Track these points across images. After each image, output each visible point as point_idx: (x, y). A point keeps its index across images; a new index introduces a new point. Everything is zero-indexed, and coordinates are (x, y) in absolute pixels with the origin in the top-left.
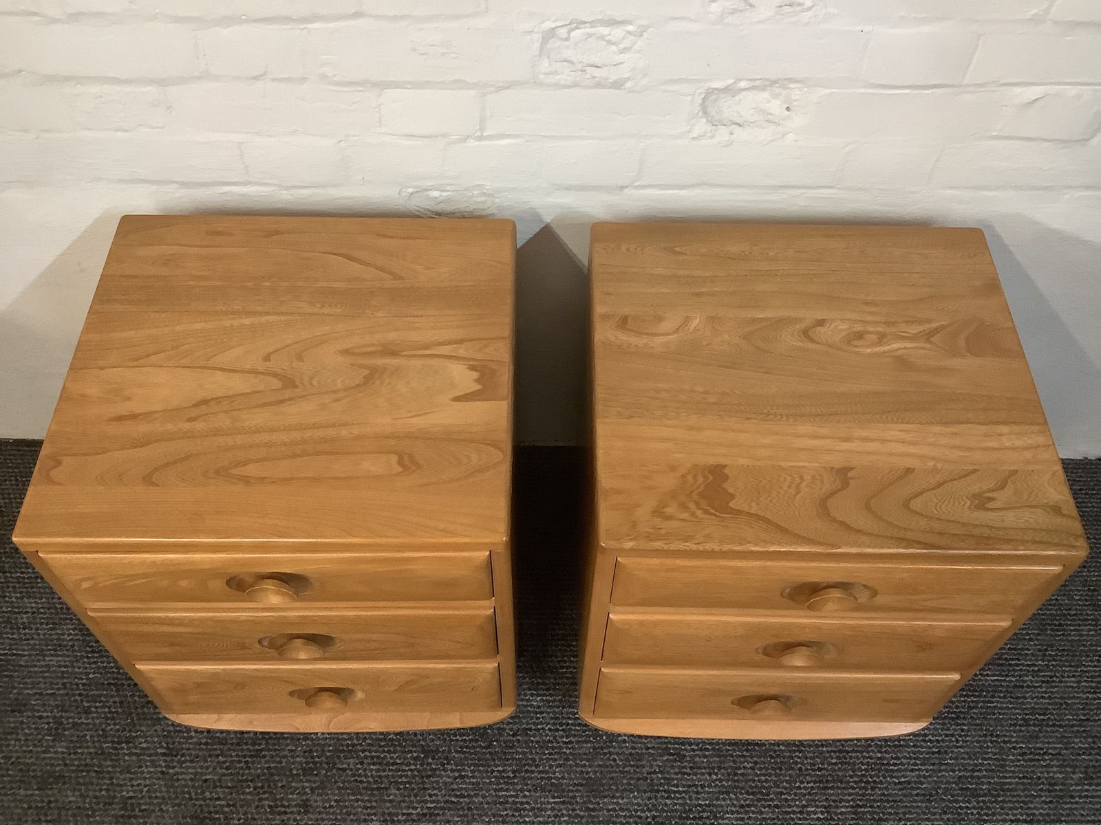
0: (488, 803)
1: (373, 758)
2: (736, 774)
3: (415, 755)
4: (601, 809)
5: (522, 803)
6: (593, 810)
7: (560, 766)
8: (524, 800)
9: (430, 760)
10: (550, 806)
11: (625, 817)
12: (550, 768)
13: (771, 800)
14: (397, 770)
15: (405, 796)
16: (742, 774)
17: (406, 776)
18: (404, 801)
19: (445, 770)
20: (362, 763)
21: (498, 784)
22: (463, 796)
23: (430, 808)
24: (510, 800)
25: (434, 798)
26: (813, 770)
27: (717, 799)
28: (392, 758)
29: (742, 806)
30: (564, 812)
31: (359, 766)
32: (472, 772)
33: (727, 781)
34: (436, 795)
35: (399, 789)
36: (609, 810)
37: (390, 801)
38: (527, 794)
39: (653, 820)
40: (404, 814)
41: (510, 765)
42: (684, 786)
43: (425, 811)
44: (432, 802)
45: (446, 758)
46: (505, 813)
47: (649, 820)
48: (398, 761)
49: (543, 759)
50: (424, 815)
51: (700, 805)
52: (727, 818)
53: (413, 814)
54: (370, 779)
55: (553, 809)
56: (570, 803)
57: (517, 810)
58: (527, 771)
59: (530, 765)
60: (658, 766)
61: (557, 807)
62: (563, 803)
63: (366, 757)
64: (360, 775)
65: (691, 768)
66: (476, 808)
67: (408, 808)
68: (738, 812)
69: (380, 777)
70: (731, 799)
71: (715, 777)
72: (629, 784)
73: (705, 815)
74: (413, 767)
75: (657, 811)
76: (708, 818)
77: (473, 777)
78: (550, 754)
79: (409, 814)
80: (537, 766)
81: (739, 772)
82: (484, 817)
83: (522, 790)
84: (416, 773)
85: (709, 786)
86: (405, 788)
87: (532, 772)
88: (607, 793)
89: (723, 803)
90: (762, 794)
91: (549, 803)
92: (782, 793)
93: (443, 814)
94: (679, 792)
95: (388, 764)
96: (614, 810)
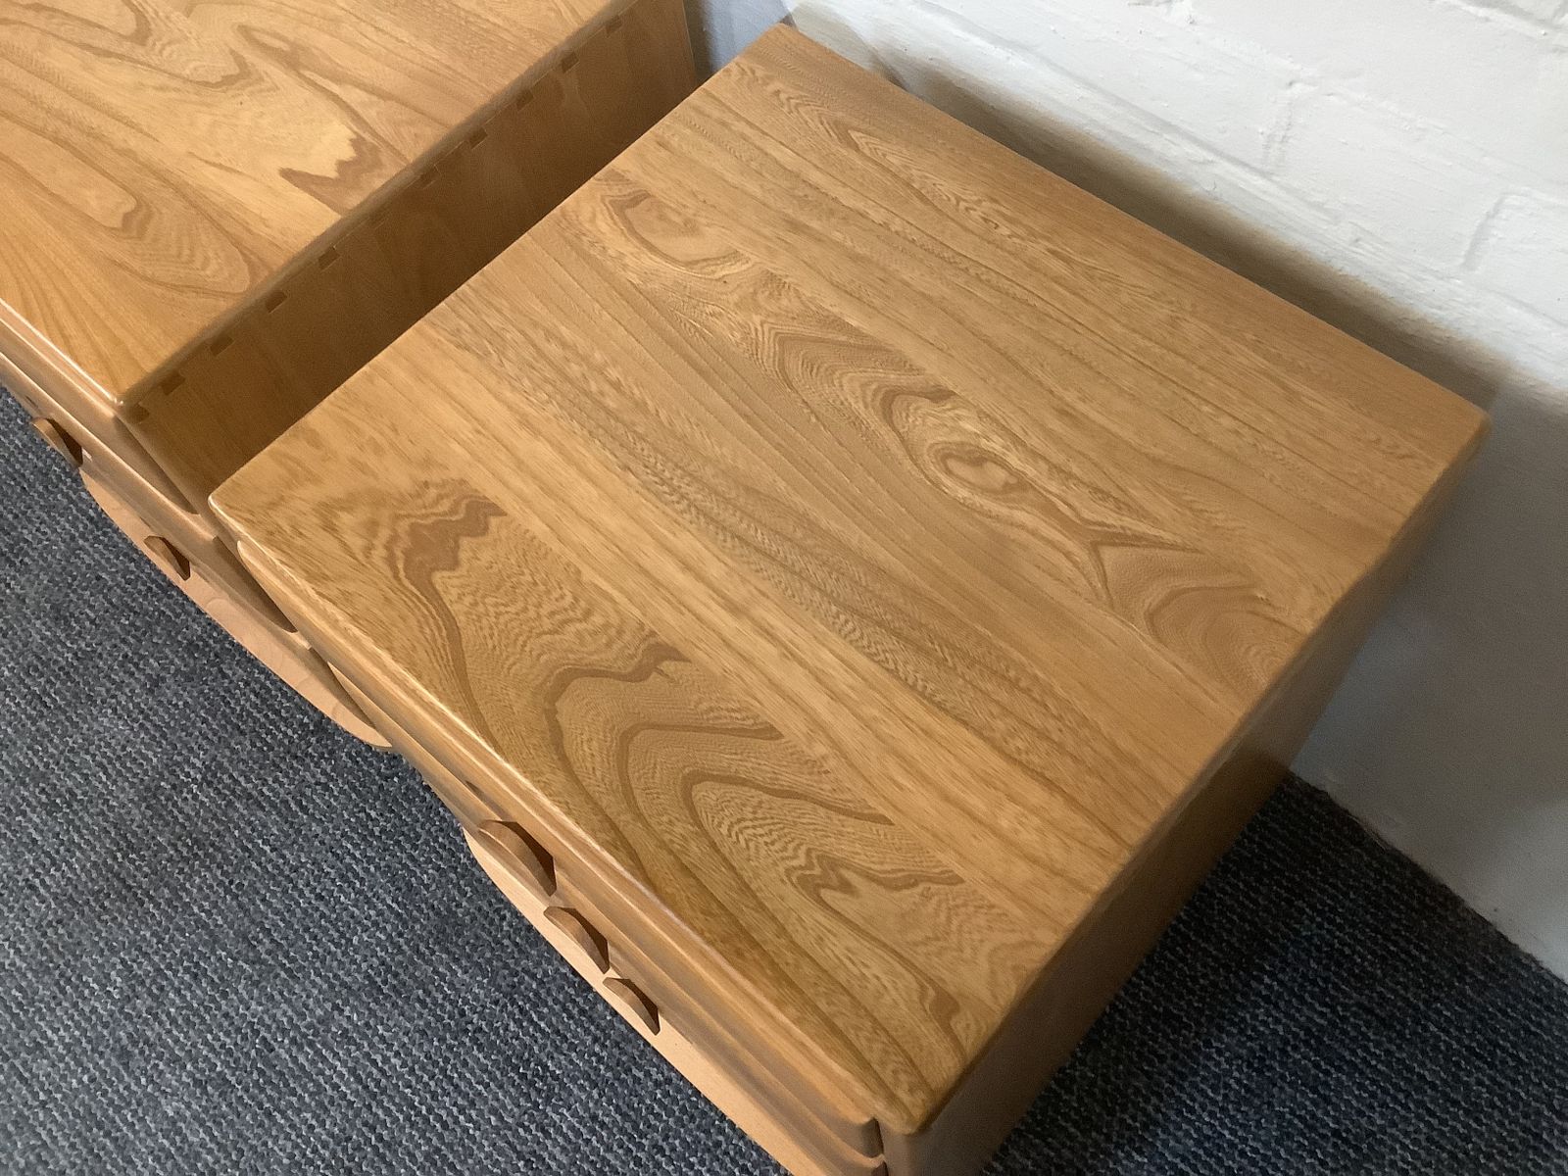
0: (322, 843)
1: (263, 686)
2: (628, 1071)
3: (306, 720)
4: (429, 962)
5: (356, 875)
6: (421, 955)
7: (438, 869)
8: (362, 874)
9: (313, 740)
10: (380, 906)
11: (446, 997)
12: (425, 862)
13: (640, 1147)
14: (273, 722)
15: (251, 758)
16: (637, 1080)
17: (274, 737)
18: (245, 762)
19: (317, 765)
20: (247, 684)
21: (353, 830)
22: (304, 809)
23: (262, 793)
24: (348, 859)
25: (276, 785)
26: (733, 1160)
27: (574, 1080)
28: (281, 703)
29: (594, 1118)
30: (389, 927)
31: (241, 684)
32: (342, 791)
33: (608, 1068)
34: (282, 784)
35: (253, 745)
36: (436, 972)
37: (233, 751)
38: (372, 869)
39: (475, 1032)
40: (231, 776)
41: (387, 820)
42: (550, 1025)
43: (254, 793)
44: (272, 790)
45: (332, 752)
46: (329, 870)
47: (470, 1027)
48: (283, 713)
49: (428, 845)
50: (250, 796)
51: (545, 1067)
52: (562, 1114)
53: (240, 785)
54: (238, 708)
55: (380, 913)
56: (405, 924)
57: (342, 877)
58: (398, 843)
59: (408, 838)
60: (545, 974)
61: (387, 913)
62: (398, 915)
63: (257, 681)
64: (233, 696)
65: (582, 1012)
66: (306, 838)
67: (242, 773)
68: (581, 1120)
69: (249, 714)
70: (590, 1096)
71: (597, 1049)
72: (489, 961)
73: (539, 1085)
74: (290, 732)
75: (490, 1024)
76: (539, 1091)
77: (336, 798)
78: (442, 846)
79: (236, 782)
80: (415, 847)
81: (635, 1071)
82: (302, 855)
83: (370, 860)
84: (286, 741)
85: (581, 1055)
86: (260, 750)
87: (403, 850)
88: (454, 949)
89: (576, 1091)
90: (636, 1127)
91: (383, 901)
92: (661, 1150)
93: (269, 814)
94: (536, 1025)
95: (271, 707)
96: (442, 977)
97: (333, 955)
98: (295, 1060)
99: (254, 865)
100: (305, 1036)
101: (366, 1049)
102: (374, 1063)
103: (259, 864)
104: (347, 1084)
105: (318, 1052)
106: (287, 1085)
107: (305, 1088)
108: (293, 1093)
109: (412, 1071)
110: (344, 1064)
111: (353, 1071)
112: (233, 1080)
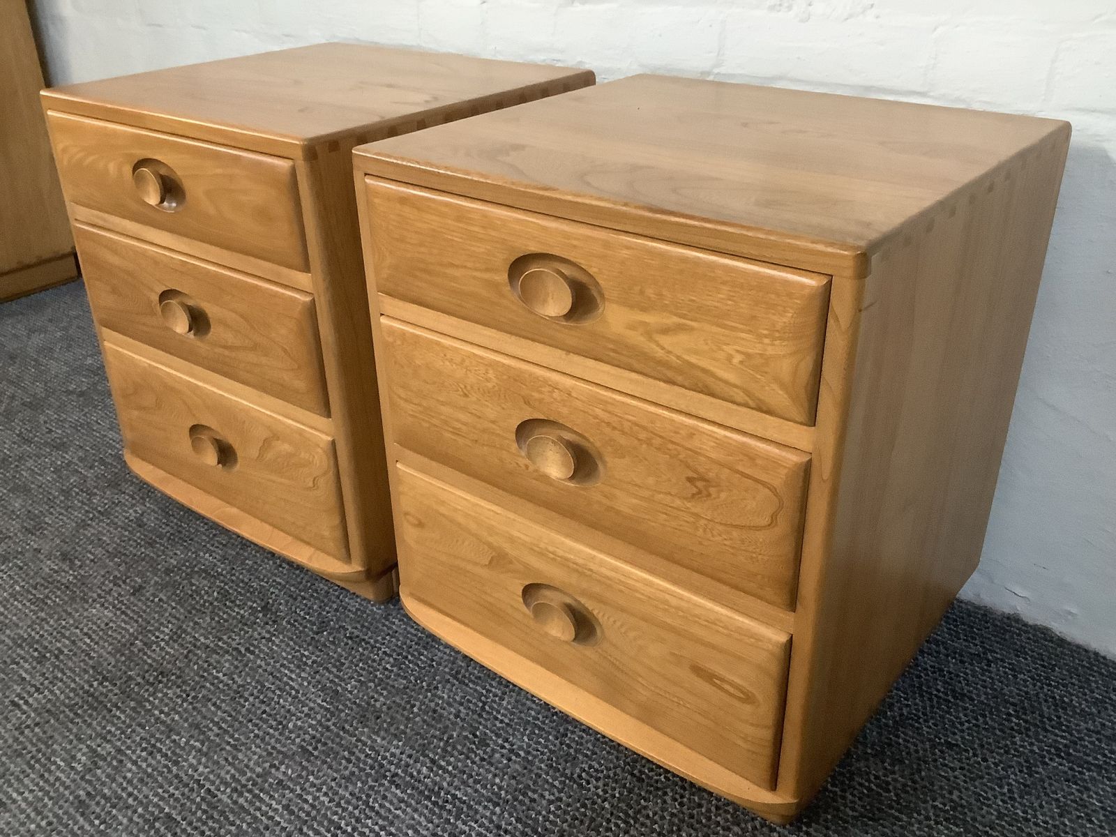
0: (265, 670)
2: (524, 794)
4: (353, 735)
5: (292, 688)
6: (346, 731)
7: (359, 682)
8: (297, 687)
10: (312, 705)
11: (367, 756)
12: (349, 678)
15: (210, 627)
16: (532, 800)
17: (229, 615)
18: (205, 629)
19: (263, 628)
21: (290, 662)
22: (252, 653)
23: (218, 645)
24: (286, 680)
25: (230, 640)
27: (479, 803)
30: (319, 717)
32: (282, 642)
33: (509, 794)
34: (234, 640)
35: (212, 619)
36: (359, 740)
38: (306, 684)
39: (392, 777)
40: (193, 637)
41: (318, 656)
42: (456, 768)
43: (211, 645)
45: (274, 621)
46: (270, 686)
47: (388, 774)
49: (350, 669)
50: (207, 647)
51: (454, 796)
52: (470, 826)
55: (312, 709)
56: (332, 714)
57: (281, 689)
58: (326, 668)
59: (334, 666)
61: (317, 708)
62: (326, 709)
66: (252, 668)
67: (202, 635)
73: (449, 807)
75: (405, 772)
76: (449, 812)
77: (277, 645)
79: (197, 639)
80: (340, 670)
82: (248, 678)
83: (304, 679)
85: (484, 787)
86: (218, 622)
87: (330, 672)
88: (373, 726)
89: (481, 810)
91: (314, 702)
93: (222, 656)
94: (445, 769)
96: (365, 744)
97: (272, 736)
98: (235, 802)
100: (244, 786)
101: (299, 791)
102: (306, 801)
104: (282, 816)
105: (256, 796)
106: (227, 818)
107: (243, 820)
108: (232, 824)
109: (338, 805)
110: (279, 803)
111: (286, 807)
112: (179, 818)
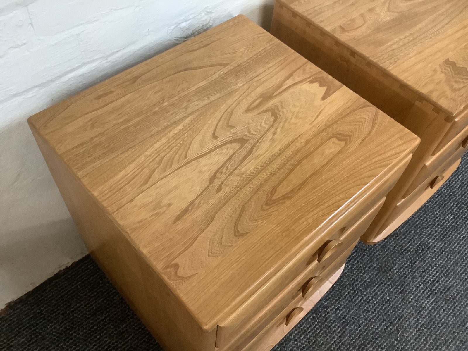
0: (357, 310)
1: (297, 334)
2: (417, 225)
3: (312, 317)
4: (393, 276)
5: (367, 299)
6: (391, 278)
7: (364, 273)
8: (367, 297)
9: (319, 314)
10: (377, 291)
11: (403, 271)
12: (362, 277)
13: (434, 225)
14: (312, 330)
15: (326, 337)
17: (317, 329)
18: (328, 339)
19: (328, 313)
20: (296, 340)
21: (352, 300)
22: (345, 316)
23: (339, 333)
24: (362, 301)
25: (337, 327)
26: (435, 204)
27: (421, 239)
28: (304, 327)
29: (429, 234)
30: (383, 288)
31: (296, 343)
32: (339, 303)
33: (417, 229)
34: (336, 325)
35: (321, 336)
36: (396, 274)
37: (323, 344)
38: (365, 293)
39: (411, 263)
40: (333, 344)
41: (348, 289)
42: (408, 243)
43: (339, 335)
44: (337, 329)
45: (324, 308)
46: (366, 307)
47: (410, 265)
48: (308, 326)
49: (356, 276)
50: (340, 337)
51: (418, 245)
52: (430, 242)
53: (336, 340)
54: (306, 343)
55: (379, 291)
56: (382, 283)
57: (368, 303)
58: (356, 286)
59: (354, 283)
60: (393, 244)
61: (379, 289)
62: (379, 285)
63: (294, 337)
64: (300, 346)
65: (403, 235)
66: (355, 316)
67: (332, 340)
68: (430, 238)
69: (308, 339)
70: (424, 235)
71: (413, 232)
72: (392, 258)
74: (316, 323)
75: (409, 259)
76: (425, 248)
77: (341, 306)
78: (356, 272)
79: (334, 342)
80: (357, 280)
81: (417, 224)
82: (361, 316)
83: (362, 294)
84: (320, 324)
85: (415, 236)
86: (322, 334)
87: (358, 284)
88: (389, 268)
89: (424, 238)
90: (430, 225)
91: (375, 290)
92: (435, 220)
93: (346, 329)
94: (408, 247)
95: (305, 331)
96: (397, 272)
97: (393, 305)
98: (426, 316)
99: (365, 333)
100: (418, 313)
101: (420, 294)
102: (423, 292)
103: (365, 332)
104: (430, 300)
105: (423, 309)
106: (433, 319)
107: (433, 313)
108: (435, 316)
109: (424, 281)
110: (425, 301)
111: (427, 298)
112: (435, 336)
